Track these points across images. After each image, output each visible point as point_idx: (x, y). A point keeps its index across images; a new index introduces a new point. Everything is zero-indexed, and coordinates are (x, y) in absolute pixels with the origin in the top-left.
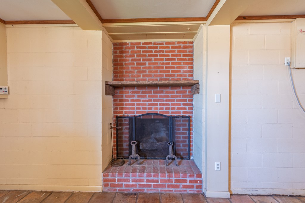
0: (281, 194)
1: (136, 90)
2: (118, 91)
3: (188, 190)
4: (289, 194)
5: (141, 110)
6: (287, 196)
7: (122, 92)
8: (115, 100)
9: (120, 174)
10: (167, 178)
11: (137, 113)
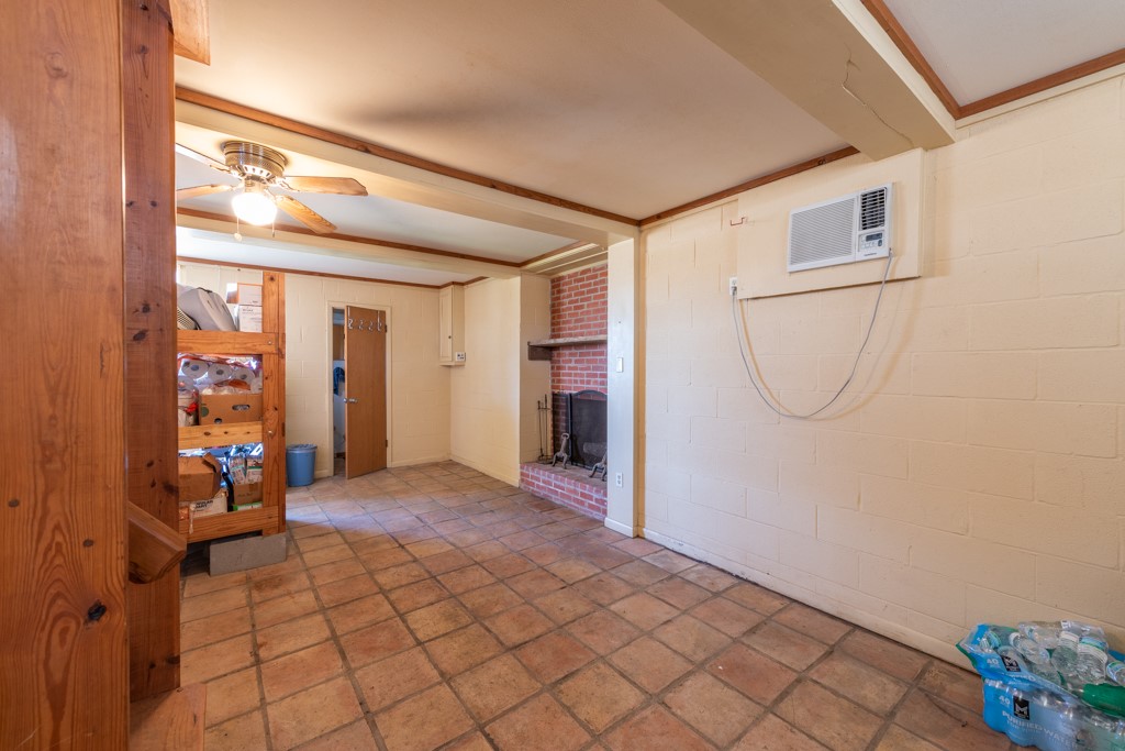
0: (720, 567)
1: (573, 351)
2: (555, 353)
3: (595, 512)
4: (735, 573)
5: (579, 385)
6: (731, 574)
7: (559, 355)
8: (552, 368)
9: (533, 469)
10: (572, 487)
11: (575, 388)
